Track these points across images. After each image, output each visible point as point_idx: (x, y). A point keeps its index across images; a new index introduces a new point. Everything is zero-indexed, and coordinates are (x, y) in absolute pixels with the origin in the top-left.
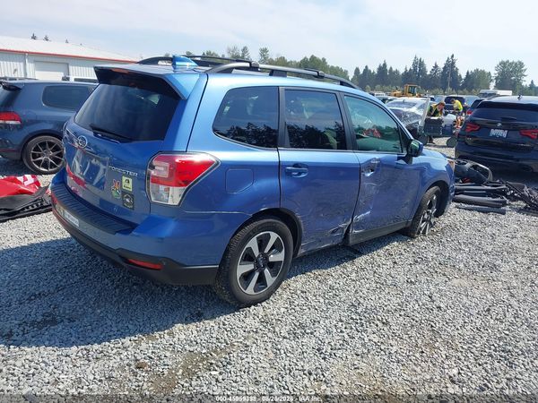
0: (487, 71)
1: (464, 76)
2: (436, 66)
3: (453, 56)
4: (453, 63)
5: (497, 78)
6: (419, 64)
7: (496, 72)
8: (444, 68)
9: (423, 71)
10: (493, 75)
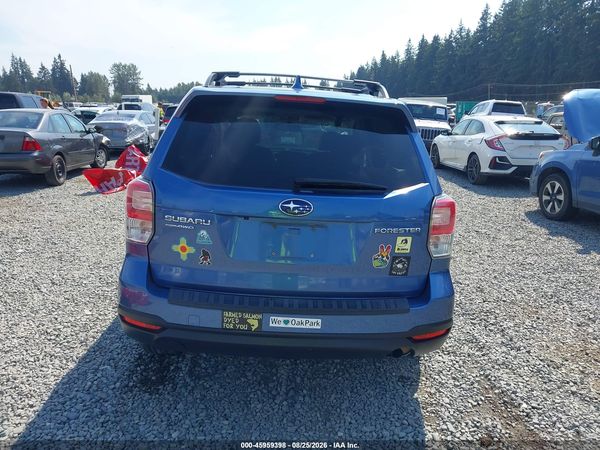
0: (102, 74)
1: (79, 80)
2: (43, 68)
3: (59, 56)
4: (62, 64)
5: (114, 82)
6: (20, 65)
7: (112, 75)
8: (53, 70)
9: (28, 74)
10: (108, 77)
